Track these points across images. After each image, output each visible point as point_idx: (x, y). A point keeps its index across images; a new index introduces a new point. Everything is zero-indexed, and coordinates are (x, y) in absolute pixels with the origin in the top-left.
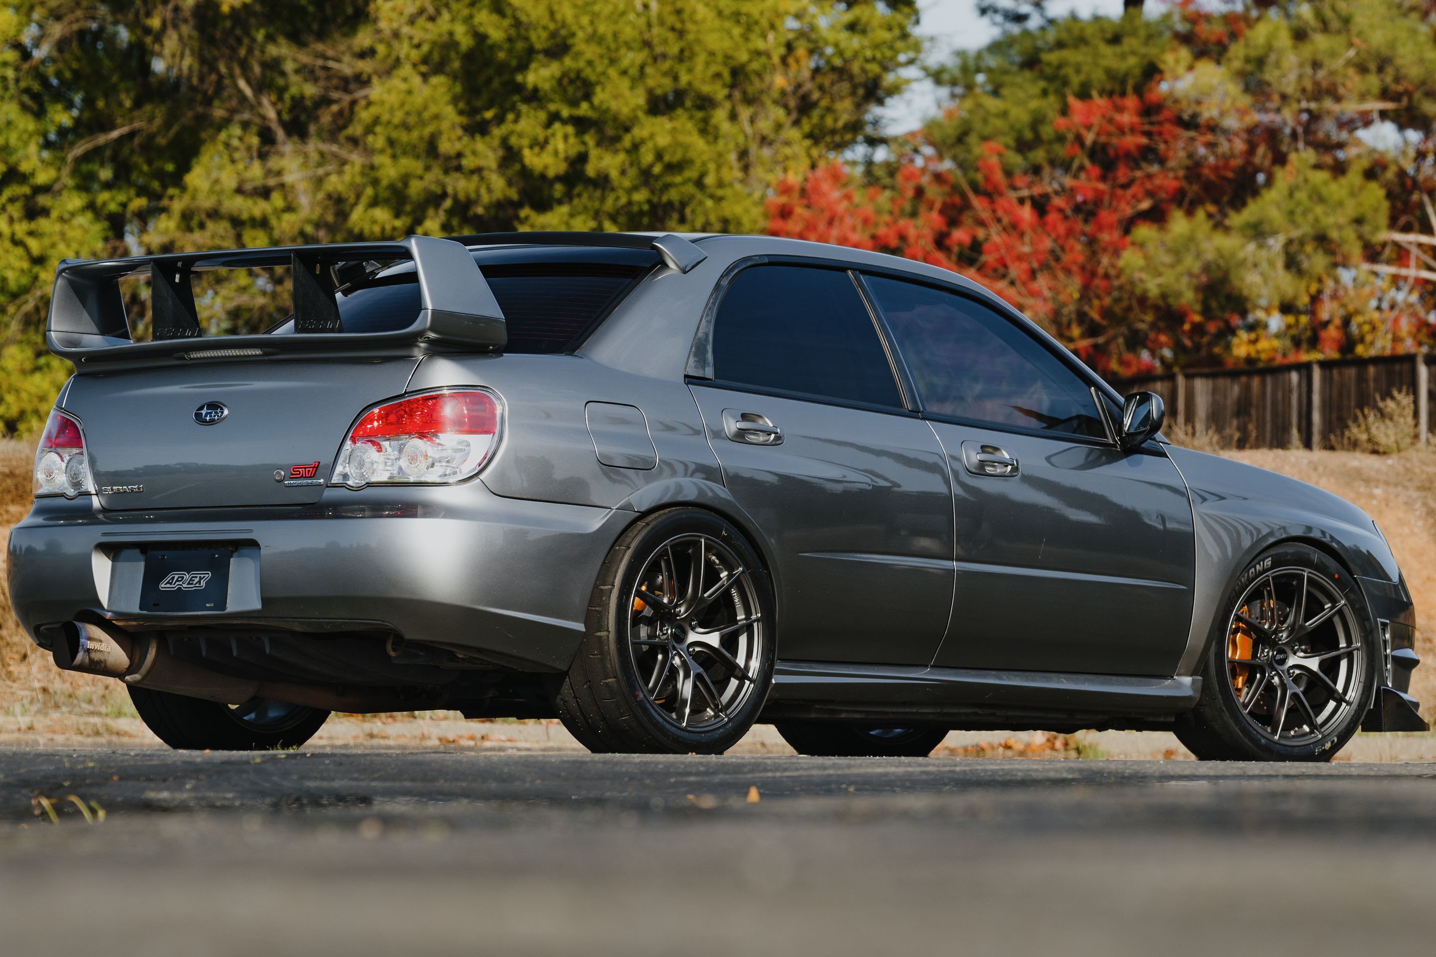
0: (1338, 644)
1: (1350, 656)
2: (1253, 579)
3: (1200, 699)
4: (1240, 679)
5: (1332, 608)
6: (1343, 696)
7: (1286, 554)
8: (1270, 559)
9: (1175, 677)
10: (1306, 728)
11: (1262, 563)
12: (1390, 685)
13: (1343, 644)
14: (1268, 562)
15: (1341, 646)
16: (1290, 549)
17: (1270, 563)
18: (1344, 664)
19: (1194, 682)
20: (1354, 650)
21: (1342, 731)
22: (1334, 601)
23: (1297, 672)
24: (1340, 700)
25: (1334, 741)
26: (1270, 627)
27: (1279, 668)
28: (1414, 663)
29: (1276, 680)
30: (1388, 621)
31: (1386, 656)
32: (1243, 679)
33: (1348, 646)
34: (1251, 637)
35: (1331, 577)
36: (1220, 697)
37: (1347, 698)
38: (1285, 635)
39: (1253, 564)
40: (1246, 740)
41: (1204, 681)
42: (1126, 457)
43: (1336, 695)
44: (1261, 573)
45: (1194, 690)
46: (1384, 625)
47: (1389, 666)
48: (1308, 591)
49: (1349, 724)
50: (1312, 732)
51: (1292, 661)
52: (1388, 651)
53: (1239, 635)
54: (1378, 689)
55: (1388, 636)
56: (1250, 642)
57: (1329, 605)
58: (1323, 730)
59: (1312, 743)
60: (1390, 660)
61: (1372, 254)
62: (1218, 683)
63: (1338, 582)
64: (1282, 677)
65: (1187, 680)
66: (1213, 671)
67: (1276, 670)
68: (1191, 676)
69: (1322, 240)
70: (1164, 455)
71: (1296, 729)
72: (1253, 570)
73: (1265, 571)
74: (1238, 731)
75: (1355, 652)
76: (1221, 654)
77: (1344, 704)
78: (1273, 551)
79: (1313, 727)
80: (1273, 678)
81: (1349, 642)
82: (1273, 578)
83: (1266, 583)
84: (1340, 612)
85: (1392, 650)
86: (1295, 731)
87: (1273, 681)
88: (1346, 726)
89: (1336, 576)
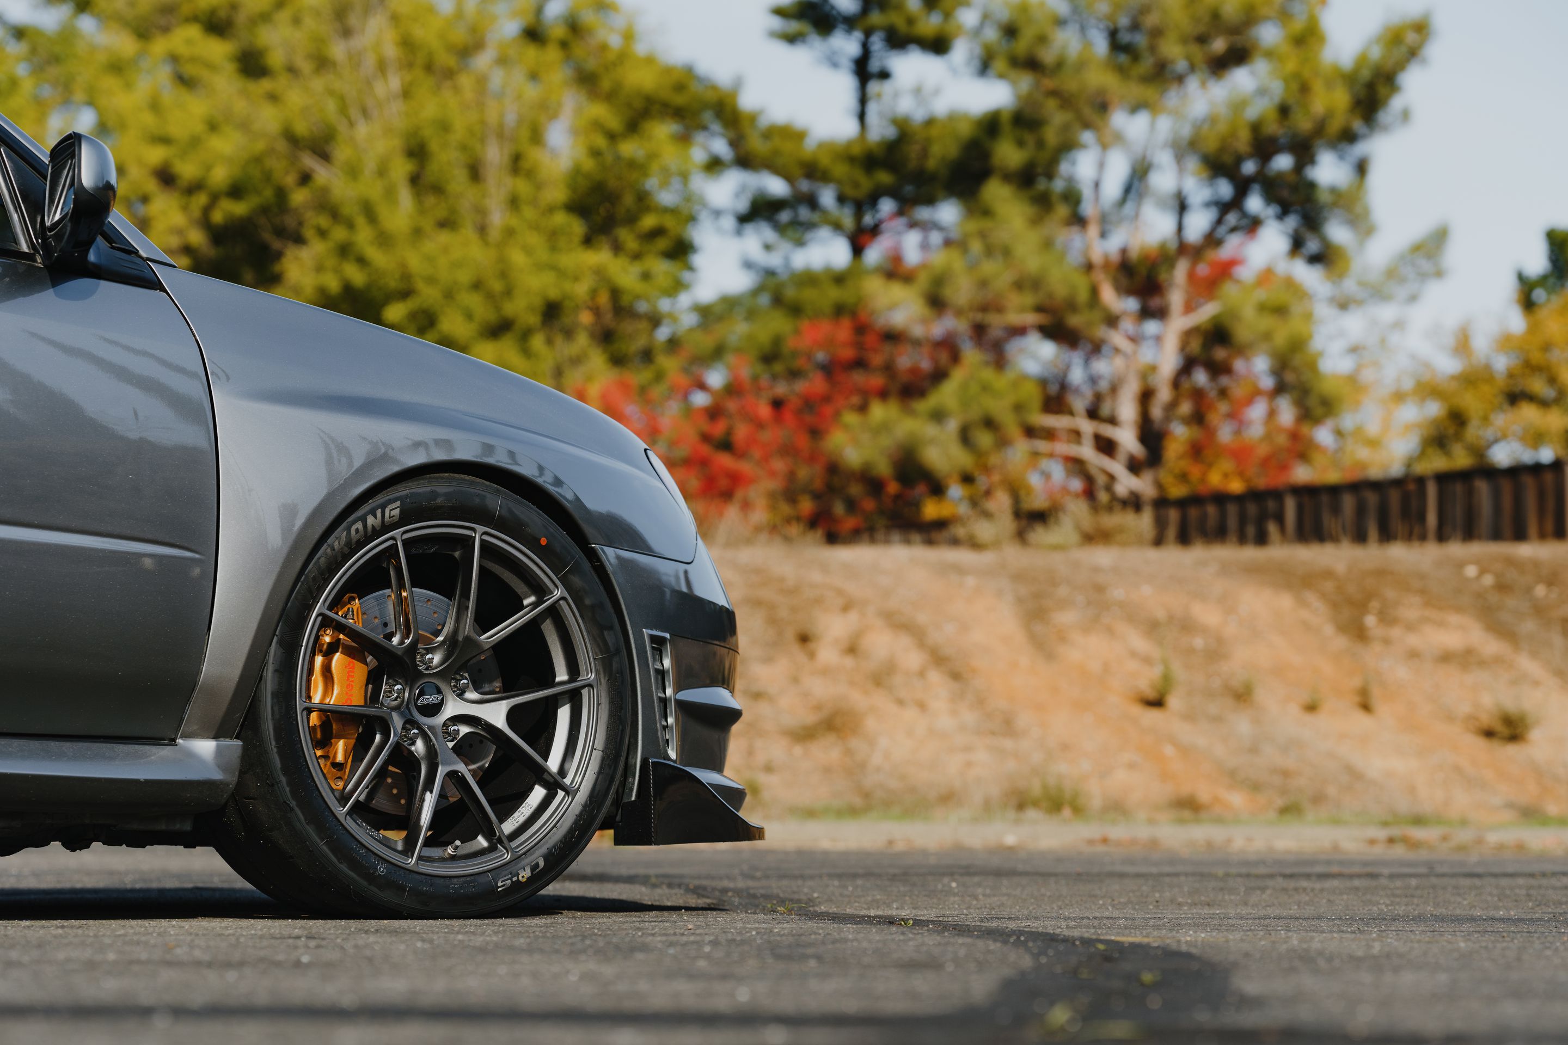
0: (554, 676)
1: (574, 698)
2: (360, 544)
3: (239, 784)
4: (341, 745)
5: (535, 605)
6: (559, 778)
7: (434, 495)
8: (398, 503)
9: (180, 741)
10: (482, 842)
11: (379, 512)
12: (672, 754)
13: (562, 675)
14: (394, 511)
15: (558, 679)
16: (442, 487)
17: (396, 512)
18: (564, 714)
19: (219, 751)
20: (584, 687)
21: (554, 847)
22: (541, 591)
23: (464, 730)
24: (553, 785)
25: (537, 865)
26: (402, 642)
27: (425, 721)
28: (734, 715)
29: (419, 747)
30: (668, 636)
31: (664, 701)
32: (346, 745)
33: (573, 678)
34: (365, 663)
35: (532, 543)
36: (283, 780)
37: (567, 781)
38: (437, 658)
39: (360, 513)
40: (344, 867)
41: (245, 749)
42: (54, 285)
43: (546, 776)
44: (377, 533)
45: (221, 767)
46: (659, 643)
47: (671, 720)
48: (482, 568)
49: (571, 831)
50: (492, 849)
51: (452, 708)
52: (669, 692)
53: (337, 656)
54: (645, 761)
55: (667, 663)
56: (360, 671)
57: (532, 599)
58: (514, 844)
59: (489, 871)
60: (672, 707)
61: (1030, 432)
62: (279, 753)
63: (546, 553)
64: (431, 740)
65: (205, 747)
66: (268, 727)
67: (419, 728)
68: (215, 737)
69: (989, 423)
70: (156, 285)
71: (458, 843)
72: (359, 525)
73: (386, 528)
74: (325, 848)
75: (585, 692)
76: (286, 694)
77: (561, 794)
78: (404, 490)
79: (496, 841)
80: (413, 743)
81: (574, 670)
82: (405, 543)
83: (392, 552)
84: (554, 612)
85: (678, 689)
86: (456, 848)
87: (413, 748)
88: (565, 836)
89: (543, 541)
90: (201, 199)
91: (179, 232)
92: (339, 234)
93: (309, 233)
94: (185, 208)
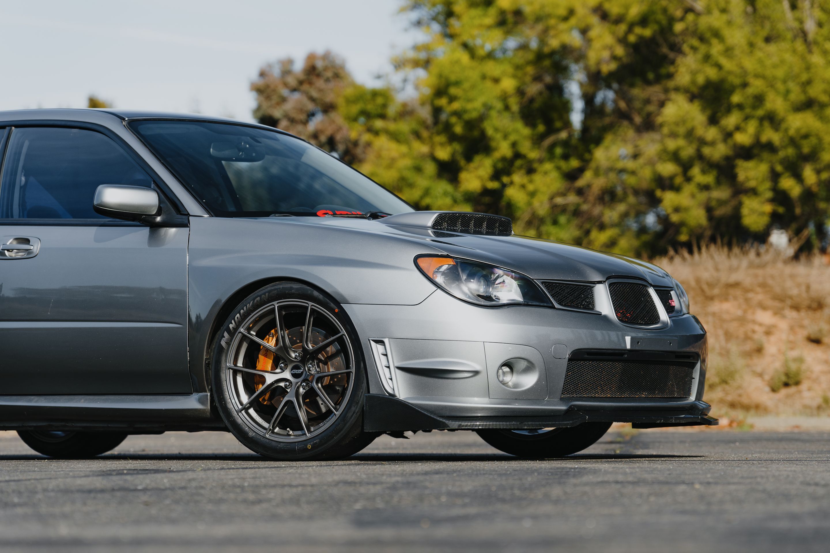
9: (194, 394)
27: (295, 381)
30: (385, 339)
47: (393, 376)
55: (388, 351)
60: (392, 370)
82: (279, 308)
90: (622, 28)
91: (610, 48)
92: (703, 49)
93: (685, 48)
94: (613, 33)
